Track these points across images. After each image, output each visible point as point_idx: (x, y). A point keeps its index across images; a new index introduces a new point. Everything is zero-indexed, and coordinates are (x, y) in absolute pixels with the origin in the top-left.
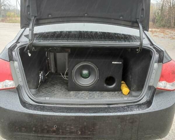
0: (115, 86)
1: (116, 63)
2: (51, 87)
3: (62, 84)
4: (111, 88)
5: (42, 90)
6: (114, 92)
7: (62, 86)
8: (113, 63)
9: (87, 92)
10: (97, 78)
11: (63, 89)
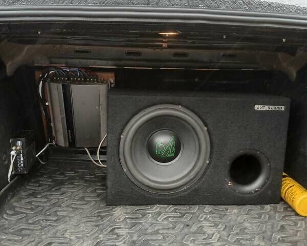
0: (263, 186)
1: (266, 108)
2: (49, 190)
3: (86, 181)
4: (250, 193)
5: (15, 204)
6: (259, 207)
7: (88, 187)
8: (256, 107)
9: (172, 208)
10: (204, 160)
11: (89, 199)
